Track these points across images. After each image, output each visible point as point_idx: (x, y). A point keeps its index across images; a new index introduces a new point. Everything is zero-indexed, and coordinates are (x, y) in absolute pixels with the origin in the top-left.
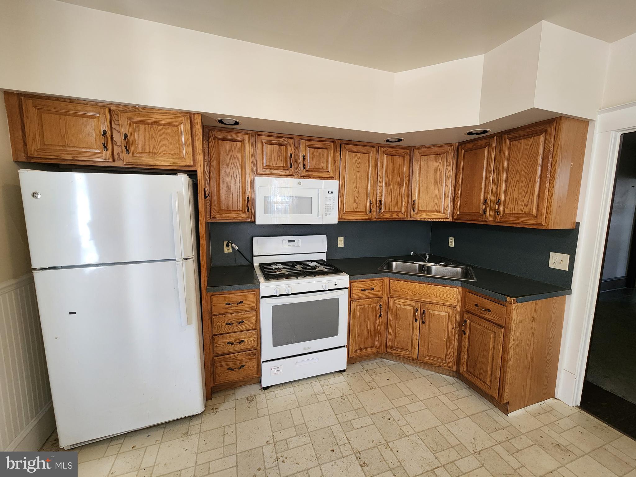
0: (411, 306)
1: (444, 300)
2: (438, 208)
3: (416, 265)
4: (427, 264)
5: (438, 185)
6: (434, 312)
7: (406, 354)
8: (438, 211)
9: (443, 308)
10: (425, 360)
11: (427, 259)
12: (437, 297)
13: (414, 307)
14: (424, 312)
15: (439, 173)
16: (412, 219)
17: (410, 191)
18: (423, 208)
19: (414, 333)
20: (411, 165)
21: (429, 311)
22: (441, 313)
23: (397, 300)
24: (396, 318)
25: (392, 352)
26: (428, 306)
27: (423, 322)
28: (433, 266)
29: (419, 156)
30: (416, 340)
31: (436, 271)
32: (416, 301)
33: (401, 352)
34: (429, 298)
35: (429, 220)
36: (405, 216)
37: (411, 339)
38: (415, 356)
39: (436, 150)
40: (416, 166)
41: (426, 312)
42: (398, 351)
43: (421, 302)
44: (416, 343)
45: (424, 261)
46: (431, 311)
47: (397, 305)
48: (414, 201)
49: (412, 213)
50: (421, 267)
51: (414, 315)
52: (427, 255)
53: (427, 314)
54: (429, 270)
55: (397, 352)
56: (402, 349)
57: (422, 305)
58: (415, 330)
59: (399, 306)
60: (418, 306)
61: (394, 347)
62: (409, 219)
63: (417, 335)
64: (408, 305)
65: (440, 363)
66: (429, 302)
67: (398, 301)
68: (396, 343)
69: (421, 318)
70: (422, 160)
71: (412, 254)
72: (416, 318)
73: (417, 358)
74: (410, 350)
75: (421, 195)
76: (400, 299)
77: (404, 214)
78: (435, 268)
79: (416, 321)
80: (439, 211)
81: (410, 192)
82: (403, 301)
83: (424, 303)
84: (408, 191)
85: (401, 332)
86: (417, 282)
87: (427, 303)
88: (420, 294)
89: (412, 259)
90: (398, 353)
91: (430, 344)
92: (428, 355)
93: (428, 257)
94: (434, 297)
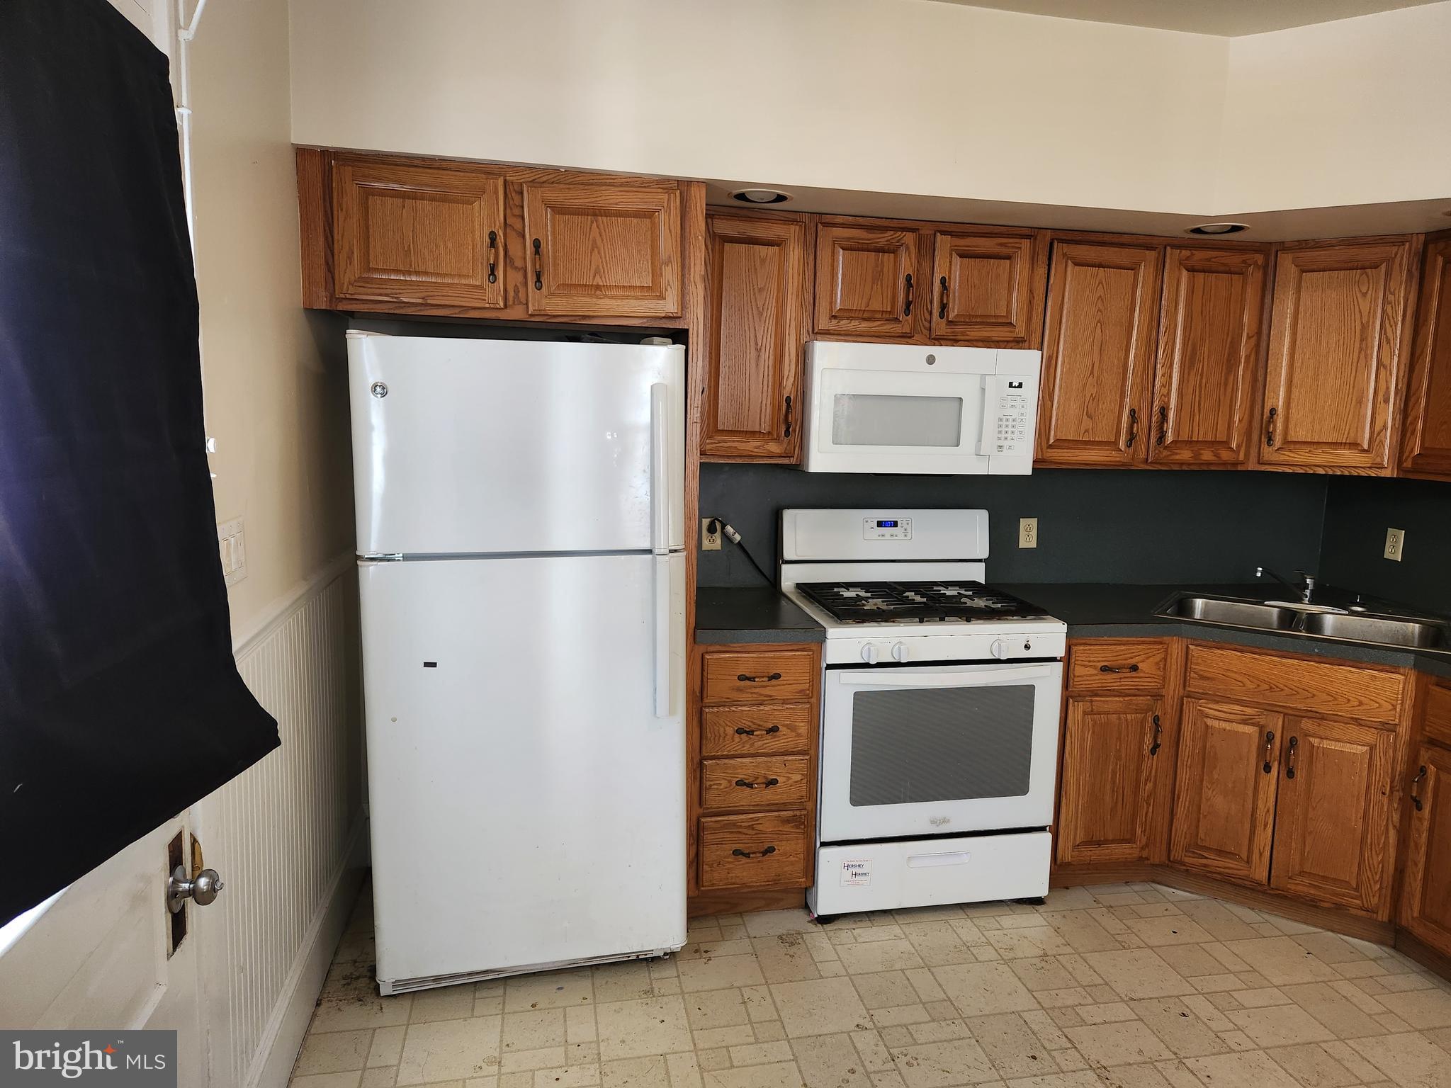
0: (1253, 724)
1: (1359, 708)
2: (1352, 435)
3: (1272, 610)
4: (1307, 607)
5: (1355, 364)
6: (1326, 744)
7: (1232, 868)
8: (1350, 443)
9: (1354, 731)
10: (1293, 887)
11: (1308, 592)
12: (1336, 699)
13: (1261, 727)
14: (1293, 742)
15: (1358, 328)
16: (1263, 468)
17: (1260, 379)
18: (1300, 434)
19: (1261, 805)
20: (1268, 300)
21: (1311, 739)
22: (1348, 748)
23: (1209, 706)
24: (1205, 759)
25: (1187, 860)
26: (1307, 724)
27: (1288, 772)
28: (1328, 616)
29: (1294, 271)
30: (1266, 825)
31: (1335, 628)
32: (1270, 709)
33: (1216, 862)
34: (1308, 700)
35: (1321, 471)
36: (1241, 457)
37: (1247, 826)
38: (1261, 874)
39: (1354, 253)
40: (1284, 306)
41: (1300, 742)
42: (1207, 858)
43: (1285, 714)
44: (1264, 837)
45: (1300, 601)
46: (1315, 741)
47: (1209, 722)
48: (1273, 412)
49: (1264, 445)
50: (1288, 618)
51: (1262, 750)
52: (1308, 581)
53: (1302, 749)
54: (1314, 623)
55: (1204, 861)
56: (1221, 853)
57: (1286, 719)
58: (1261, 796)
59: (1215, 723)
60: (1276, 724)
61: (1195, 847)
62: (1252, 466)
63: (1268, 811)
64: (1245, 722)
65: (1338, 895)
66: (1310, 714)
67: (1211, 709)
68: (1201, 835)
69: (1282, 761)
70: (1303, 284)
71: (1259, 574)
72: (1268, 759)
73: (1265, 881)
74: (1244, 856)
75: (1295, 394)
76: (1217, 702)
77: (1237, 452)
78: (1333, 621)
79: (1268, 768)
80: (1354, 445)
81: (1260, 385)
82: (1226, 708)
83: (1293, 717)
84: (1255, 380)
85: (1217, 801)
86: (1273, 652)
87: (1304, 717)
88: (1282, 690)
89: (1258, 593)
90: (1205, 866)
91: (1309, 841)
92: (1302, 873)
93: (1310, 587)
94: (1325, 697)
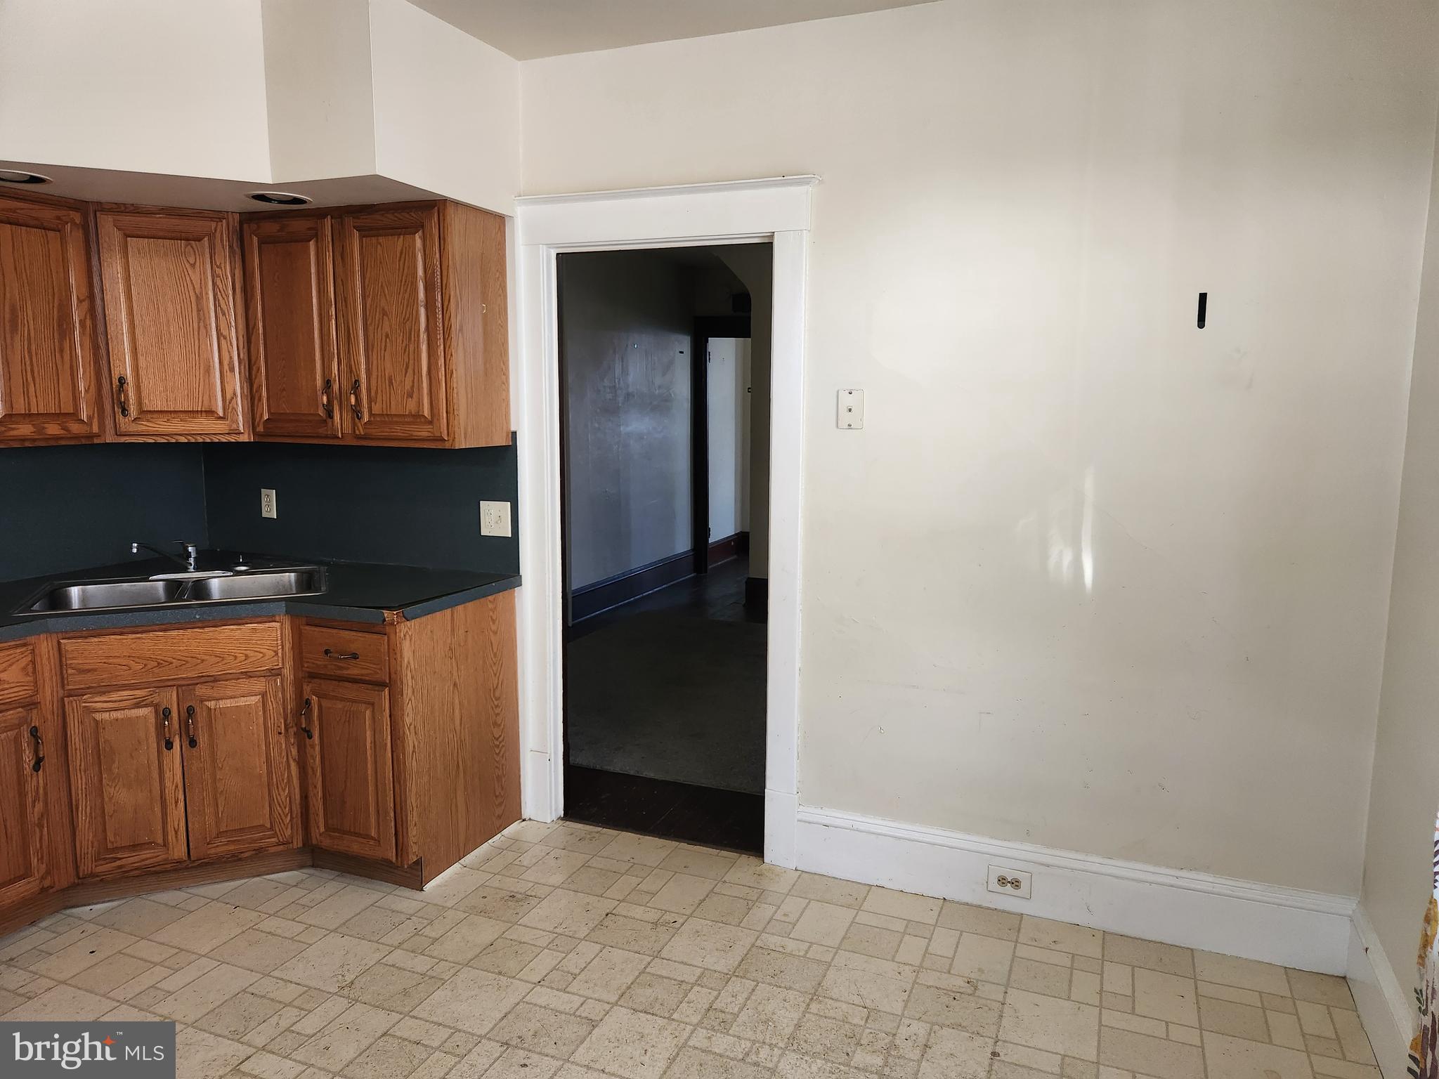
0: (146, 706)
1: (246, 662)
2: (206, 403)
3: (157, 585)
4: (193, 575)
5: (196, 333)
6: (222, 704)
7: (147, 859)
8: (205, 411)
9: (245, 685)
10: (213, 851)
11: (192, 560)
12: (223, 659)
13: (156, 706)
14: (191, 711)
15: (193, 299)
16: (123, 440)
17: (102, 346)
18: (155, 402)
19: (168, 784)
20: (95, 262)
21: (207, 703)
22: (242, 702)
23: (97, 699)
24: (100, 756)
25: (100, 869)
26: (201, 690)
27: (190, 742)
28: (213, 580)
29: (117, 235)
30: (176, 802)
31: (223, 591)
32: (162, 685)
33: (131, 860)
34: (198, 667)
35: (183, 440)
36: (95, 429)
37: (158, 809)
38: (179, 851)
39: (173, 223)
40: (113, 270)
41: (198, 710)
42: (120, 859)
43: (178, 686)
44: (176, 815)
45: (185, 570)
46: (212, 704)
47: (98, 716)
48: (122, 381)
49: (120, 417)
50: (174, 589)
51: (160, 727)
52: (190, 549)
53: (201, 716)
54: (200, 589)
55: (118, 863)
56: (135, 847)
57: (180, 690)
58: (168, 775)
59: (106, 716)
60: (170, 699)
61: (106, 851)
62: (110, 438)
63: (177, 786)
64: (137, 706)
65: (254, 841)
66: (203, 680)
67: (98, 702)
68: (110, 836)
69: (183, 733)
70: (129, 248)
71: (135, 550)
72: (167, 736)
73: (185, 858)
74: (160, 841)
75: (142, 362)
76: (104, 693)
77: (90, 424)
78: (218, 584)
79: (169, 745)
80: (210, 413)
81: (103, 352)
82: (115, 696)
83: (185, 687)
84: (96, 347)
85: (122, 796)
86: (156, 628)
87: (197, 684)
88: (171, 663)
89: (139, 570)
90: (120, 867)
91: (221, 801)
92: (220, 834)
93: (193, 555)
94: (214, 660)
